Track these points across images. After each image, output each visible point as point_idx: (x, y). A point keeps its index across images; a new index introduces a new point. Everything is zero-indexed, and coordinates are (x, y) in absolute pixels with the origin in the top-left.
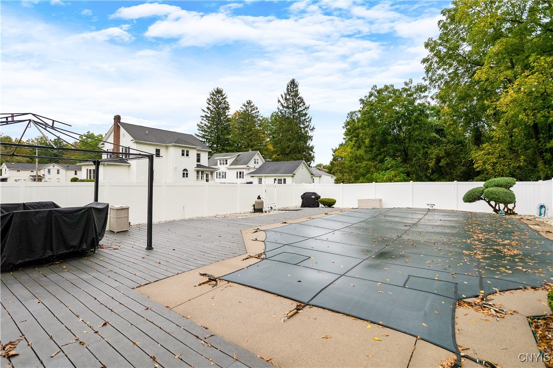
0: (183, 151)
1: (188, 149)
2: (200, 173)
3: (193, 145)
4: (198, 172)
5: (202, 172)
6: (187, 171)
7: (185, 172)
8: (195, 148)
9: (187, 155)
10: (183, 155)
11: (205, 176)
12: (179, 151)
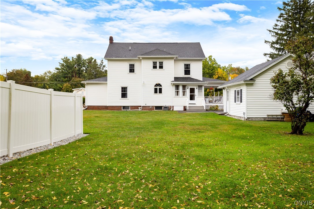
0: (155, 63)
1: (161, 61)
2: (181, 88)
3: (170, 54)
4: (177, 87)
5: (184, 87)
6: (161, 86)
7: (158, 87)
8: (172, 58)
9: (161, 67)
10: (155, 67)
11: (188, 91)
12: (150, 63)
